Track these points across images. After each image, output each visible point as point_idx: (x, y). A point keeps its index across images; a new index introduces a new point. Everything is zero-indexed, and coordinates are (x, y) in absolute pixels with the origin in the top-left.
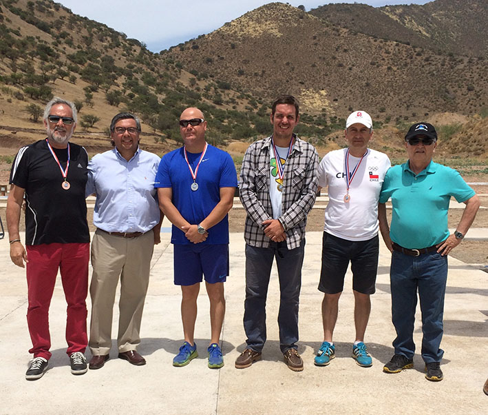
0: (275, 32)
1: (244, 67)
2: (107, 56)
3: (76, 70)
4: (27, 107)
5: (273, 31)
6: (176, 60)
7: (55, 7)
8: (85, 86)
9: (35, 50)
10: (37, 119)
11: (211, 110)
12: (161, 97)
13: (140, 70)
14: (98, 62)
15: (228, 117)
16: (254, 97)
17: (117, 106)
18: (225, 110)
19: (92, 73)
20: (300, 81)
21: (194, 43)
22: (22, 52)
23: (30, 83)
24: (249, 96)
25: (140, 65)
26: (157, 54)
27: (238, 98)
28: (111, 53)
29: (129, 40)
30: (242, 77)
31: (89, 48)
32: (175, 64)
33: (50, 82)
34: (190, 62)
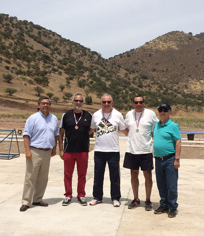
0: (175, 47)
1: (156, 67)
2: (79, 60)
3: (62, 68)
4: (35, 88)
5: (174, 47)
6: (118, 63)
7: (52, 34)
8: (66, 77)
9: (41, 57)
10: (39, 94)
11: (136, 90)
12: (108, 83)
13: (97, 68)
14: (74, 64)
15: (146, 95)
16: (161, 83)
17: (83, 88)
18: (144, 91)
19: (71, 70)
20: (188, 75)
21: (128, 54)
22: (34, 58)
23: (37, 75)
24: (158, 83)
25: (97, 66)
26: (107, 59)
27: (152, 84)
28: (81, 59)
29: (92, 52)
30: (155, 73)
31: (69, 56)
32: (117, 65)
33: (48, 74)
34: (125, 64)
